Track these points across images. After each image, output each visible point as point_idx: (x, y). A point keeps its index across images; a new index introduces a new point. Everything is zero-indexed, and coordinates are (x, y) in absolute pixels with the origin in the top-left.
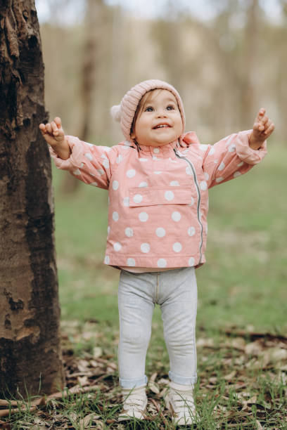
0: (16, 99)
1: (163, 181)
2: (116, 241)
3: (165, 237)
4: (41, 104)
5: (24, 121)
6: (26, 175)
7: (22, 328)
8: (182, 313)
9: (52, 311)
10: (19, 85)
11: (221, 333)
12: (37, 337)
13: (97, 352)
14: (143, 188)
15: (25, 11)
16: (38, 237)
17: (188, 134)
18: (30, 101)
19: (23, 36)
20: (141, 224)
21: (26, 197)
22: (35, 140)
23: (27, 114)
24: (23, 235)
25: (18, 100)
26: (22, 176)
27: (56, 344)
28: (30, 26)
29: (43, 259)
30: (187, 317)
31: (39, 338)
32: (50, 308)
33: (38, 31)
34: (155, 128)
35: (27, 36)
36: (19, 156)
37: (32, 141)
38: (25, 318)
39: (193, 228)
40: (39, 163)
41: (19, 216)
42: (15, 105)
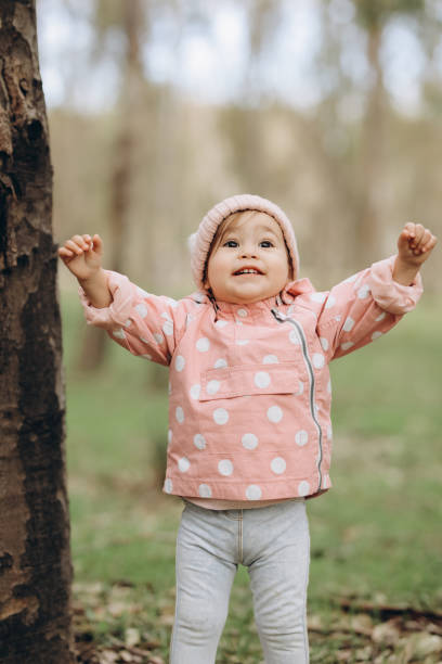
0: (6, 223)
1: (251, 357)
2: (182, 455)
3: (257, 449)
4: (48, 231)
5: (18, 259)
6: (20, 347)
7: (9, 599)
8: (282, 582)
9: (59, 571)
10: (12, 200)
11: (332, 605)
12: (34, 614)
13: (132, 637)
14: (220, 368)
15: (24, 80)
16: (38, 449)
17: (297, 284)
18: (29, 226)
19: (19, 121)
20: (217, 429)
21: (20, 384)
22: (36, 289)
23: (24, 248)
24: (15, 445)
25: (9, 225)
26: (14, 349)
27: (65, 626)
28: (31, 105)
29: (45, 485)
30: (293, 587)
31: (37, 616)
32: (55, 566)
33: (44, 112)
34: (237, 273)
35: (26, 121)
36: (9, 316)
37: (30, 291)
38: (14, 584)
39: (303, 432)
40: (42, 327)
41: (8, 415)
42: (5, 232)
